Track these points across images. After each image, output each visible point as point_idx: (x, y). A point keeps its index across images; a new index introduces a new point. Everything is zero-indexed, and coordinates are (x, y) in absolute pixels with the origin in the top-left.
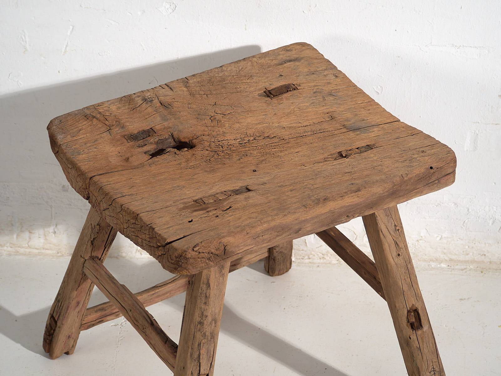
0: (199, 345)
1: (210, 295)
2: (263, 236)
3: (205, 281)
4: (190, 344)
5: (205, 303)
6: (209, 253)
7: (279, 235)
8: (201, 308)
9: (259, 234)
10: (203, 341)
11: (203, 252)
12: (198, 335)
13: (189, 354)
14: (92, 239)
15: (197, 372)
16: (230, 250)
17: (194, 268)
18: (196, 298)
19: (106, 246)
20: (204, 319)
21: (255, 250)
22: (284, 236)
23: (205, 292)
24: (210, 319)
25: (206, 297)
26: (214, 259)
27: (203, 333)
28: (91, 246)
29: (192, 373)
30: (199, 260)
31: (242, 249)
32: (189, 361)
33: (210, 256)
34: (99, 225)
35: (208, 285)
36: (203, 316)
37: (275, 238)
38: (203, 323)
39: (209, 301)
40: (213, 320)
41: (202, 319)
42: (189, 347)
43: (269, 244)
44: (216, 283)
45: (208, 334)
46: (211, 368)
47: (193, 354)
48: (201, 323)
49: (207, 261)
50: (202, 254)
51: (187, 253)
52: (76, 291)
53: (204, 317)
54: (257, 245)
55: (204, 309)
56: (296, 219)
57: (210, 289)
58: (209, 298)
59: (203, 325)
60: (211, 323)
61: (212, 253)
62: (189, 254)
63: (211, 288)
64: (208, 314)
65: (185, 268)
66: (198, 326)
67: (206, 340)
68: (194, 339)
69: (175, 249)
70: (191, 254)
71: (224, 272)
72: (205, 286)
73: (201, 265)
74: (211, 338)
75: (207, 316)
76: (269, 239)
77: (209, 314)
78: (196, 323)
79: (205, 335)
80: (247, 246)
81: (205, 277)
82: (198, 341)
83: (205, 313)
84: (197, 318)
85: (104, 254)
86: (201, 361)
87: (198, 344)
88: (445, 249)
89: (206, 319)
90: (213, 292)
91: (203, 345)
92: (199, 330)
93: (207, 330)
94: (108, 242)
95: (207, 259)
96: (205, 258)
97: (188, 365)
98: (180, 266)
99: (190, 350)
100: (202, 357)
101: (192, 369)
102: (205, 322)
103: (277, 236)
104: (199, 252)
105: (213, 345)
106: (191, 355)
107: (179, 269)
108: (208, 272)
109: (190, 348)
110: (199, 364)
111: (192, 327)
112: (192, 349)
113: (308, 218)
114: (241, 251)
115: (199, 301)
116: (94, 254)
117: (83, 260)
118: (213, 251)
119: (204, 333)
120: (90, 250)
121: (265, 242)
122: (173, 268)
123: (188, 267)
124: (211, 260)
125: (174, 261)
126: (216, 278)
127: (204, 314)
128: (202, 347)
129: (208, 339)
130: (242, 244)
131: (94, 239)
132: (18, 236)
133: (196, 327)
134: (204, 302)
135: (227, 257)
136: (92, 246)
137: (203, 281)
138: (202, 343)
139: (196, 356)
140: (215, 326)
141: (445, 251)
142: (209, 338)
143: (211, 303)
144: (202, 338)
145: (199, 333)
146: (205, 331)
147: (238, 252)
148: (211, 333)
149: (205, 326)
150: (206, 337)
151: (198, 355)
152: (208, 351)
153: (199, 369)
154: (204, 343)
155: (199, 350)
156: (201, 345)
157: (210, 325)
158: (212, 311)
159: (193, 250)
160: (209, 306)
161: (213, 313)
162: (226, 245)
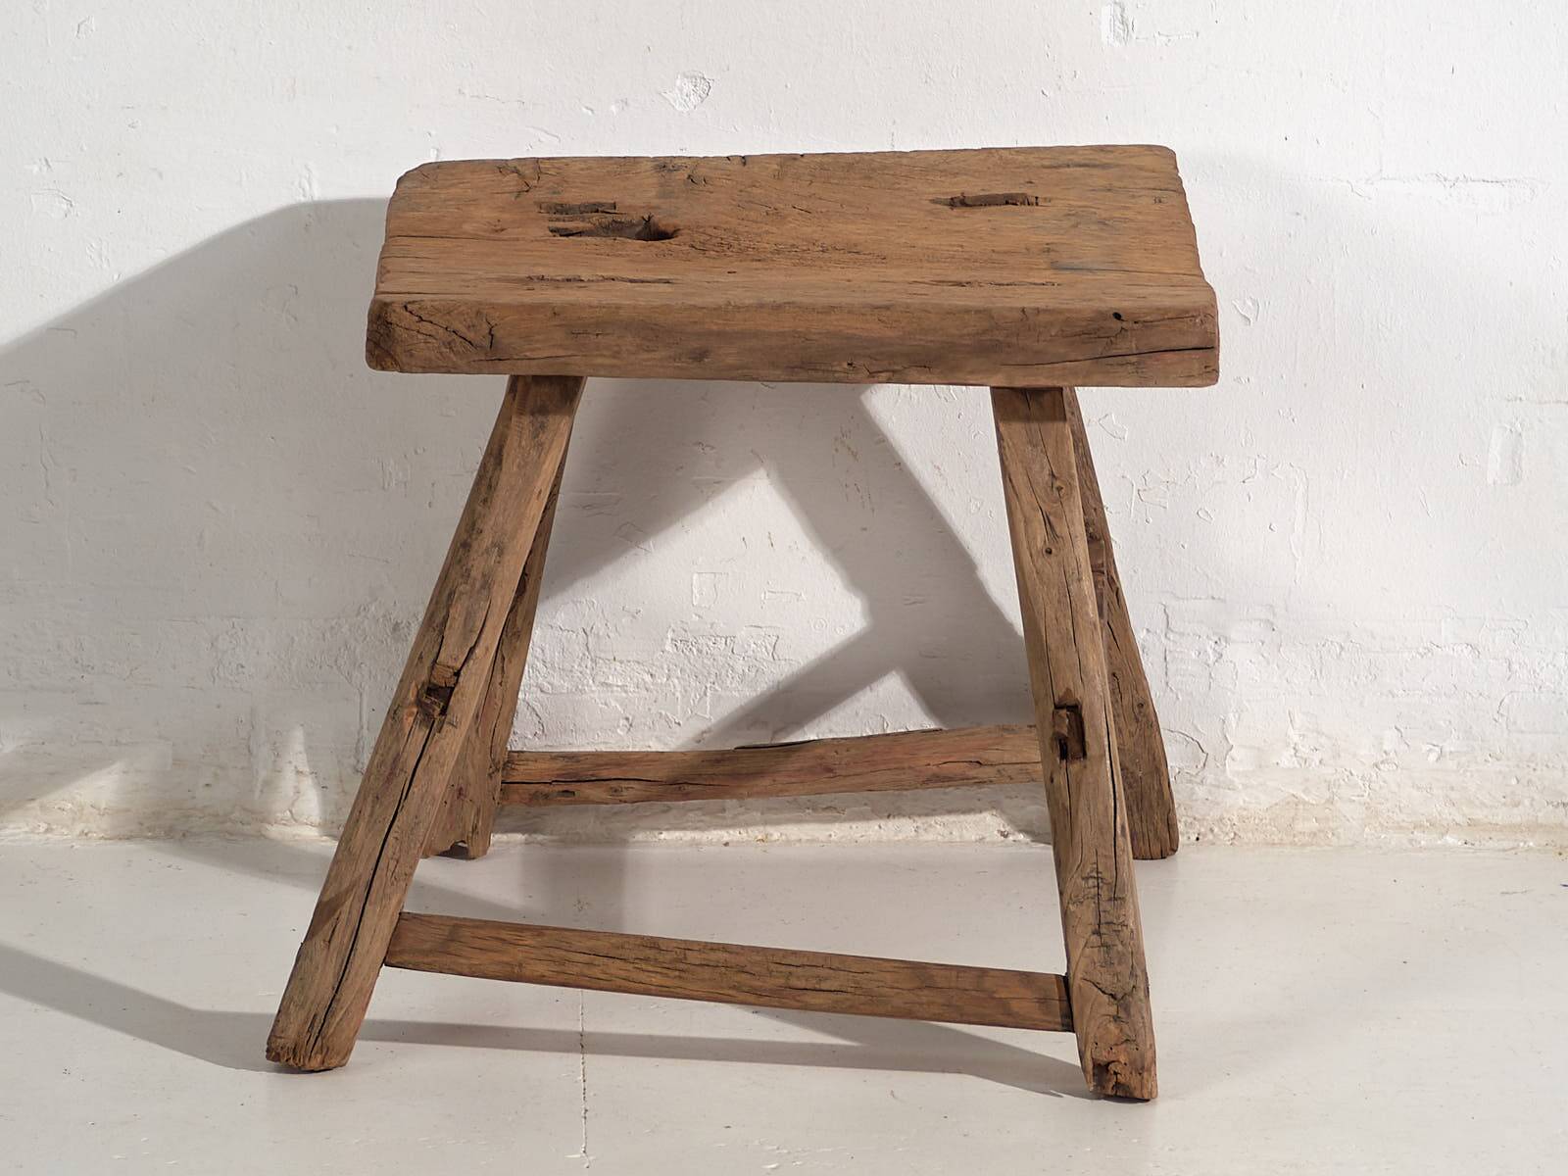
0: (451, 595)
1: (498, 483)
2: (600, 337)
5: (485, 501)
6: (446, 328)
9: (588, 326)
10: (461, 588)
11: (431, 322)
12: (454, 574)
15: (432, 658)
16: (507, 342)
17: (408, 354)
20: (474, 537)
21: (577, 364)
23: (489, 474)
24: (487, 540)
25: (490, 486)
26: (461, 351)
27: (464, 568)
29: (422, 658)
30: (420, 336)
31: (541, 350)
33: (450, 338)
35: (499, 460)
36: (473, 530)
37: (634, 352)
38: (470, 546)
39: (493, 497)
40: (494, 545)
41: (470, 536)
43: (616, 361)
44: (517, 461)
45: (476, 573)
48: (466, 546)
49: (444, 350)
50: (429, 326)
51: (389, 311)
53: (475, 532)
54: (583, 354)
55: (480, 514)
56: (695, 323)
57: (501, 470)
58: (495, 489)
59: (469, 551)
60: (488, 552)
61: (454, 332)
62: (394, 315)
65: (388, 352)
66: (458, 551)
67: (468, 587)
70: (397, 315)
72: (492, 461)
74: (483, 587)
75: (482, 532)
76: (615, 348)
77: (486, 528)
79: (469, 575)
80: (554, 346)
82: (451, 585)
83: (479, 524)
86: (446, 633)
87: (448, 592)
89: (480, 539)
90: (506, 479)
91: (459, 598)
92: (459, 562)
93: (474, 563)
95: (444, 343)
96: (437, 339)
100: (451, 626)
101: (424, 648)
102: (475, 545)
103: (637, 349)
104: (422, 318)
105: (484, 605)
108: (504, 428)
110: (440, 640)
113: (728, 329)
118: (458, 326)
119: (467, 570)
124: (455, 350)
126: (519, 446)
127: (477, 527)
128: (457, 602)
129: (473, 585)
130: (541, 338)
138: (457, 591)
139: (438, 619)
140: (499, 562)
142: (478, 585)
143: (498, 503)
144: (460, 581)
145: (458, 567)
146: (470, 565)
147: (528, 354)
148: (484, 576)
149: (473, 555)
150: (470, 581)
151: (444, 618)
152: (469, 616)
153: (436, 650)
154: (461, 593)
155: (448, 607)
156: (456, 596)
157: (485, 555)
158: (496, 522)
159: (405, 308)
160: (492, 509)
161: (499, 529)
162: (493, 323)
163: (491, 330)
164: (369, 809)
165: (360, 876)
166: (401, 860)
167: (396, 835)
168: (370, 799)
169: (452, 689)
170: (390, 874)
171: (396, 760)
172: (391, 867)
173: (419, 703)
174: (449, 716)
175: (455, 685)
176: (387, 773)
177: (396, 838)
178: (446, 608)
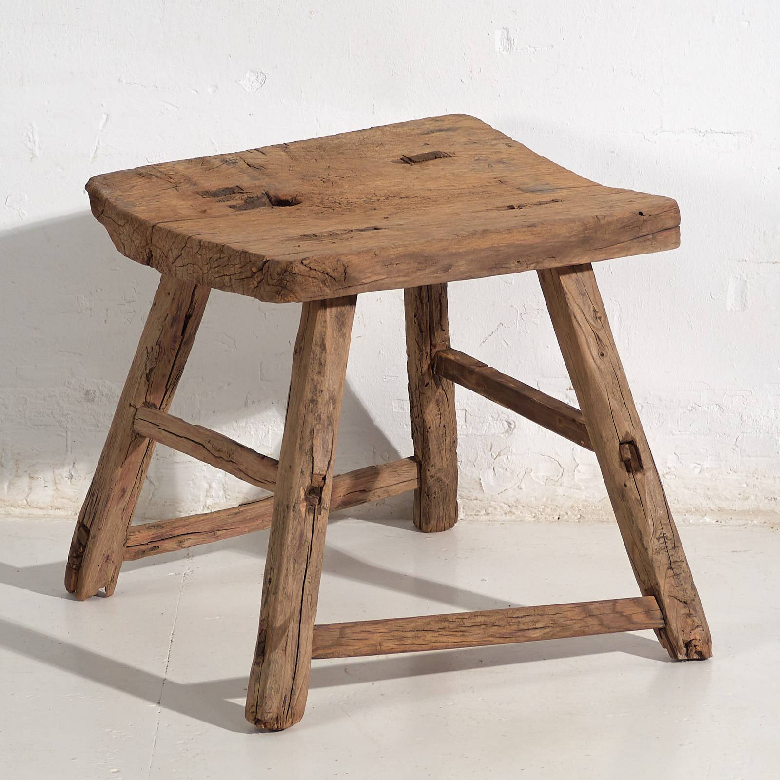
0: (312, 432)
1: (325, 361)
2: (398, 265)
3: (319, 341)
4: (299, 432)
5: (319, 373)
6: (323, 272)
7: (420, 268)
8: (313, 380)
9: (392, 259)
10: (318, 427)
11: (316, 270)
12: (310, 418)
13: (298, 446)
14: (147, 372)
15: (310, 470)
16: (353, 275)
17: (304, 291)
18: (306, 367)
19: (168, 387)
20: (318, 395)
21: (387, 283)
22: (427, 271)
23: (318, 357)
24: (326, 396)
25: (321, 364)
26: (330, 285)
27: (316, 415)
28: (146, 383)
29: (302, 472)
30: (310, 279)
31: (369, 277)
32: (297, 456)
33: (324, 278)
34: (160, 345)
35: (323, 347)
36: (316, 391)
37: (415, 272)
38: (317, 401)
39: (324, 370)
40: (330, 398)
41: (315, 395)
42: (297, 437)
43: (406, 279)
44: (334, 346)
45: (324, 417)
46: (330, 470)
47: (304, 445)
48: (314, 401)
49: (321, 285)
50: (315, 273)
51: (294, 266)
52: (122, 467)
53: (318, 392)
54: (390, 277)
55: (318, 381)
56: (445, 249)
57: (326, 353)
58: (324, 365)
59: (316, 404)
60: (328, 403)
61: (327, 274)
62: (296, 268)
63: (328, 351)
65: (291, 291)
66: (309, 405)
67: (321, 426)
68: (304, 424)
69: (277, 262)
70: (298, 268)
71: (344, 331)
72: (318, 349)
73: (313, 288)
74: (328, 425)
75: (322, 391)
76: (406, 271)
77: (324, 389)
78: (307, 401)
79: (320, 418)
80: (376, 274)
81: (318, 336)
82: (310, 426)
83: (319, 387)
84: (308, 395)
85: (164, 403)
86: (315, 455)
87: (310, 430)
88: (708, 489)
89: (321, 396)
90: (330, 358)
92: (312, 411)
93: (322, 411)
94: (170, 381)
95: (322, 282)
96: (318, 280)
97: (297, 461)
98: (285, 287)
99: (299, 440)
100: (316, 450)
101: (303, 466)
102: (320, 400)
103: (417, 270)
104: (310, 268)
105: (331, 435)
106: (301, 446)
107: (282, 292)
108: (322, 328)
109: (299, 438)
110: (312, 460)
111: (302, 408)
112: (302, 438)
113: (461, 250)
114: (367, 281)
115: (310, 371)
116: (150, 399)
117: (132, 409)
118: (329, 270)
119: (318, 415)
120: (144, 389)
121: (402, 274)
122: (274, 292)
123: (296, 288)
124: (327, 284)
125: (275, 281)
126: (333, 337)
127: (318, 389)
128: (316, 436)
129: (324, 424)
130: (369, 270)
131: (151, 370)
132: (11, 484)
133: (307, 407)
134: (317, 370)
135: (348, 285)
136: (147, 383)
137: (316, 341)
138: (315, 429)
139: (307, 447)
140: (334, 408)
141: (710, 493)
142: (326, 424)
143: (327, 373)
144: (316, 423)
145: (311, 415)
146: (319, 412)
147: (363, 281)
148: (328, 417)
149: (320, 406)
150: (321, 421)
151: (310, 446)
152: (324, 443)
153: (311, 466)
154: (318, 430)
155: (312, 439)
156: (315, 432)
157: (327, 405)
158: (329, 385)
159: (302, 263)
160: (325, 377)
161: (331, 389)
162: (346, 265)
163: (345, 270)
164: (292, 566)
165: (295, 608)
166: (313, 595)
167: (309, 580)
168: (291, 561)
169: (322, 488)
170: (309, 604)
171: (301, 535)
172: (309, 600)
173: (306, 499)
174: (322, 505)
175: (323, 485)
176: (297, 545)
177: (309, 582)
178: (311, 440)
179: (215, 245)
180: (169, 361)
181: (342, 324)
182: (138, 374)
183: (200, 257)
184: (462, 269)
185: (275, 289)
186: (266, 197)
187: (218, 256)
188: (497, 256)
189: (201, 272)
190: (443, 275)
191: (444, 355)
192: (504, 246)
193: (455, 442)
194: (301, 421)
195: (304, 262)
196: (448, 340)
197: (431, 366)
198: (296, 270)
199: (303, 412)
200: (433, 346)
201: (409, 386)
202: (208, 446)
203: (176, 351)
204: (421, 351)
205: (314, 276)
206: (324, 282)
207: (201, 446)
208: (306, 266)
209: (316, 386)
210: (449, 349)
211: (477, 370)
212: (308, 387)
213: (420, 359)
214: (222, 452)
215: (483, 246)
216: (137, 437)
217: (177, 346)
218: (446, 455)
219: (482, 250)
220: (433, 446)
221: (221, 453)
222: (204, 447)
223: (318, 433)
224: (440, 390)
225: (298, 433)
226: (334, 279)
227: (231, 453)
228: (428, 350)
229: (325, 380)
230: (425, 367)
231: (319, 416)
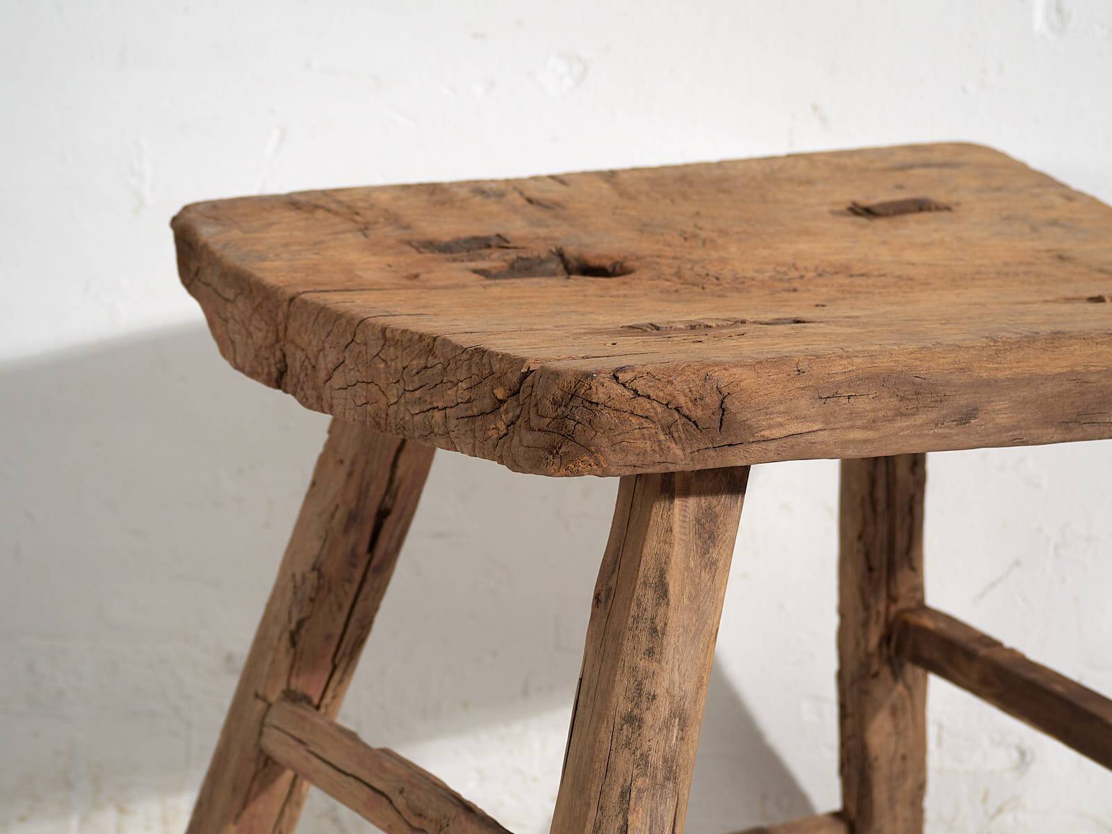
0: (625, 794)
1: (666, 624)
2: (852, 400)
3: (653, 576)
4: (594, 792)
5: (650, 652)
6: (667, 405)
7: (903, 410)
8: (634, 669)
9: (838, 385)
10: (639, 782)
11: (649, 397)
12: (623, 762)
13: (590, 826)
14: (293, 626)
16: (740, 417)
17: (617, 447)
18: (618, 637)
19: (337, 661)
20: (644, 705)
21: (822, 442)
22: (919, 419)
23: (648, 615)
24: (663, 708)
25: (654, 630)
26: (683, 436)
27: (638, 753)
28: (288, 651)
30: (634, 420)
31: (781, 425)
33: (670, 419)
34: (319, 571)
35: (662, 590)
36: (640, 695)
37: (892, 420)
38: (641, 720)
39: (662, 646)
40: (673, 715)
41: (637, 705)
42: (588, 805)
43: (870, 434)
44: (687, 588)
45: (655, 759)
47: (603, 826)
48: (633, 720)
49: (662, 437)
50: (645, 403)
51: (594, 384)
52: (236, 823)
53: (644, 698)
54: (831, 426)
55: (646, 673)
56: (962, 370)
57: (668, 604)
58: (663, 634)
59: (640, 727)
60: (667, 725)
61: (677, 409)
62: (601, 390)
63: (672, 602)
64: (658, 691)
65: (586, 447)
66: (622, 729)
67: (647, 781)
68: (608, 775)
69: (552, 373)
70: (605, 391)
71: (714, 555)
72: (650, 594)
73: (640, 444)
74: (667, 778)
75: (654, 697)
76: (871, 415)
77: (660, 691)
78: (618, 719)
79: (647, 762)
80: (797, 418)
81: (652, 563)
82: (621, 780)
83: (647, 686)
84: (621, 704)
85: (329, 694)
87: (620, 790)
89: (653, 708)
90: (677, 618)
91: (639, 798)
92: (628, 744)
93: (653, 744)
94: (343, 646)
95: (662, 427)
96: (654, 422)
98: (569, 437)
99: (592, 813)
102: (648, 718)
103: (896, 415)
104: (636, 391)
105: (671, 804)
106: (597, 829)
107: (564, 449)
108: (662, 544)
109: (594, 806)
111: (604, 735)
112: (601, 808)
113: (1000, 375)
114: (776, 433)
115: (627, 646)
116: (299, 684)
117: (260, 705)
118: (682, 400)
119: (642, 755)
120: (284, 664)
121: (859, 423)
122: (543, 448)
123: (596, 440)
124: (676, 435)
125: (548, 420)
126: (687, 568)
127: (646, 690)
128: (635, 804)
129: (654, 777)
130: (782, 408)
131: (300, 624)
133: (615, 734)
134: (644, 646)
135: (730, 442)
136: (292, 651)
137: (645, 576)
138: (633, 787)
140: (682, 739)
142: (660, 776)
143: (669, 652)
144: (635, 772)
145: (627, 752)
146: (645, 747)
147: (767, 433)
148: (665, 760)
149: (647, 732)
150: (650, 770)
151: (621, 829)
154: (640, 791)
155: (625, 812)
156: (633, 794)
157: (665, 731)
158: (672, 682)
159: (617, 378)
160: (664, 664)
161: (676, 691)
162: (725, 392)
163: (723, 402)
178: (621, 815)
179: (417, 337)
180: (340, 607)
181: (709, 538)
182: (275, 630)
183: (382, 365)
184: (1002, 419)
185: (545, 439)
186: (557, 259)
187: (422, 362)
188: (1082, 394)
189: (383, 401)
190: (954, 431)
191: (913, 619)
192: (1098, 372)
193: (921, 788)
194: (600, 767)
195: (620, 375)
196: (919, 588)
197: (886, 639)
198: (600, 395)
199: (606, 746)
200: (892, 599)
201: (841, 676)
202: (399, 801)
203: (355, 586)
204: (867, 608)
205: (647, 414)
206: (668, 429)
207: (384, 799)
208: (624, 385)
209: (640, 684)
210: (922, 607)
211: (983, 652)
212: (622, 685)
213: (865, 624)
214: (425, 818)
215: (1050, 370)
216: (267, 766)
217: (358, 575)
218: (902, 811)
219: (1048, 378)
220: (880, 794)
221: (425, 822)
222: (391, 802)
223: (641, 798)
224: (900, 688)
225: (593, 794)
226: (695, 422)
227: (444, 822)
228: (882, 607)
229: (662, 668)
230: (874, 640)
231: (645, 757)
